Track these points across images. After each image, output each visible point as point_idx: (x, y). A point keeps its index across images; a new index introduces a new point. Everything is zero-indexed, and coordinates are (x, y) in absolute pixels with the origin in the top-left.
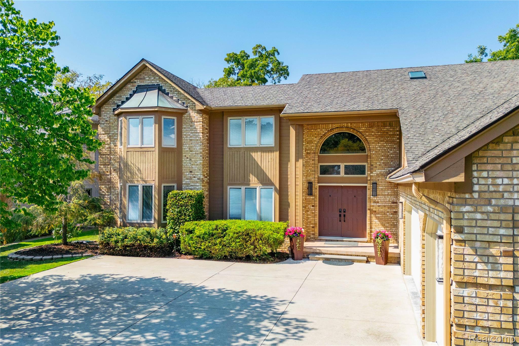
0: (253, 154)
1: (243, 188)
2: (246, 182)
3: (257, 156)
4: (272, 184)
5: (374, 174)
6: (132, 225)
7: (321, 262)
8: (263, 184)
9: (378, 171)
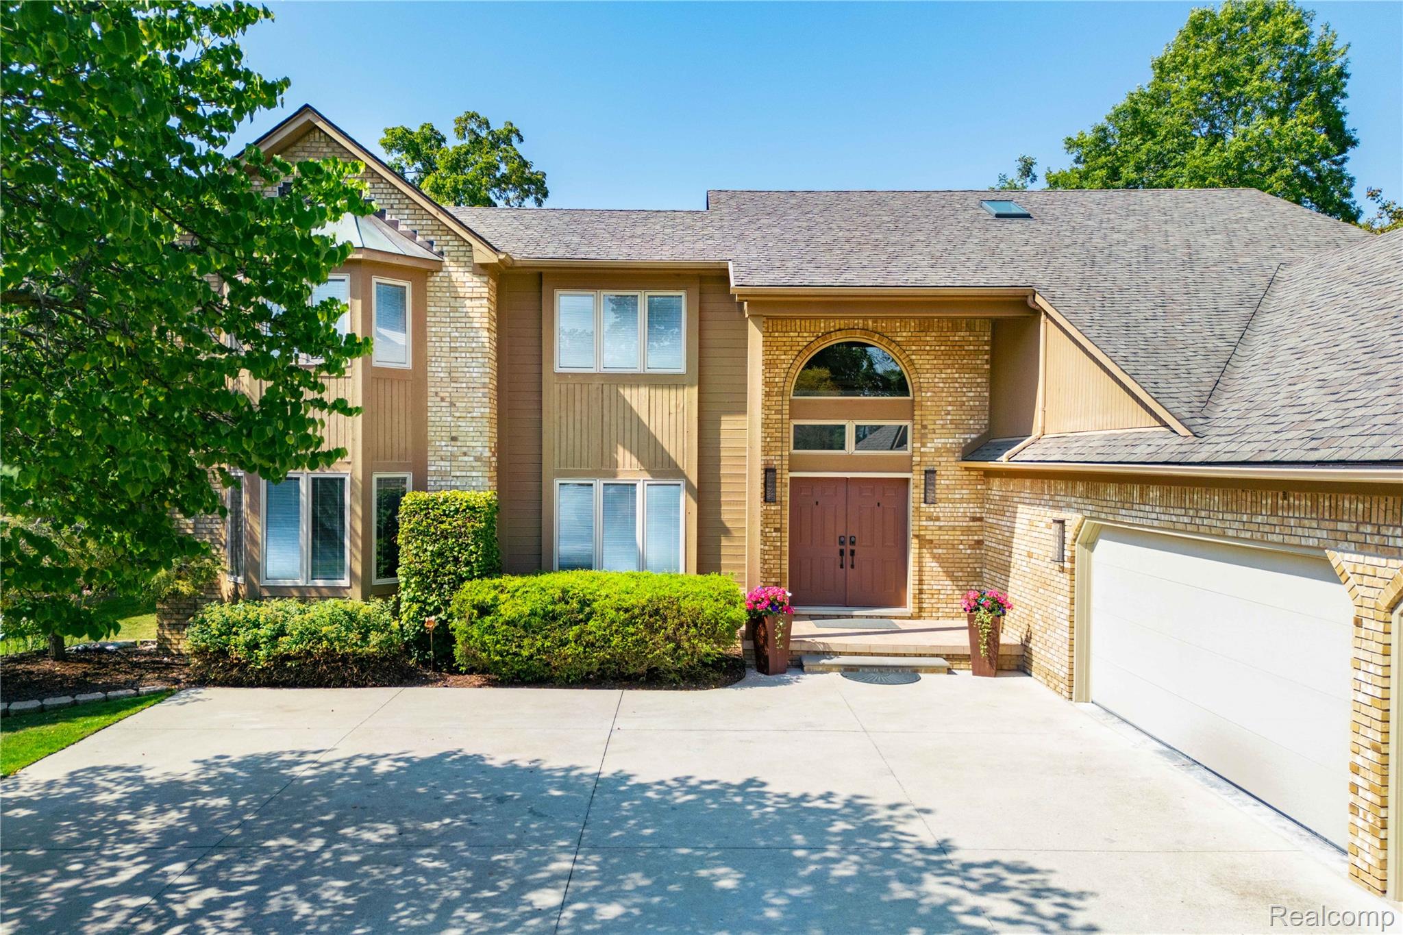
0: (627, 393)
1: (598, 484)
2: (608, 468)
3: (637, 398)
4: (678, 473)
5: (930, 448)
6: (280, 592)
7: (835, 676)
8: (654, 474)
9: (939, 442)
